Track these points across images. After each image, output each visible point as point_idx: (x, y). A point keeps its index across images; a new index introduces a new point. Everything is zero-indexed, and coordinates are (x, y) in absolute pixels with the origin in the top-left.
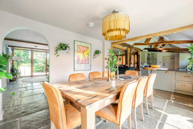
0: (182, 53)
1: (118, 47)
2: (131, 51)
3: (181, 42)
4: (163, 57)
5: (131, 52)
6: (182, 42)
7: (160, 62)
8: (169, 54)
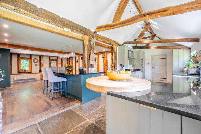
0: (176, 49)
1: (45, 28)
2: (90, 41)
3: (185, 7)
4: (152, 55)
5: (92, 43)
6: (188, 7)
7: (149, 64)
8: (159, 52)
